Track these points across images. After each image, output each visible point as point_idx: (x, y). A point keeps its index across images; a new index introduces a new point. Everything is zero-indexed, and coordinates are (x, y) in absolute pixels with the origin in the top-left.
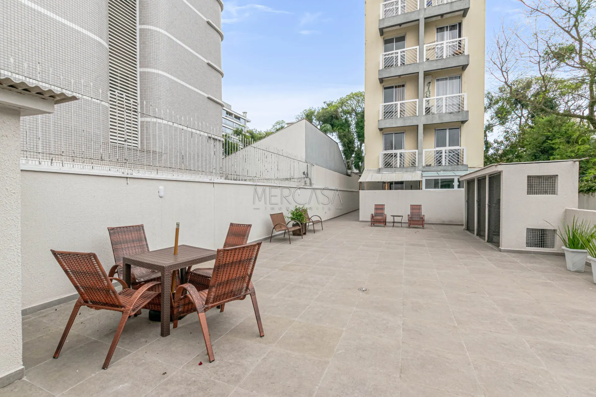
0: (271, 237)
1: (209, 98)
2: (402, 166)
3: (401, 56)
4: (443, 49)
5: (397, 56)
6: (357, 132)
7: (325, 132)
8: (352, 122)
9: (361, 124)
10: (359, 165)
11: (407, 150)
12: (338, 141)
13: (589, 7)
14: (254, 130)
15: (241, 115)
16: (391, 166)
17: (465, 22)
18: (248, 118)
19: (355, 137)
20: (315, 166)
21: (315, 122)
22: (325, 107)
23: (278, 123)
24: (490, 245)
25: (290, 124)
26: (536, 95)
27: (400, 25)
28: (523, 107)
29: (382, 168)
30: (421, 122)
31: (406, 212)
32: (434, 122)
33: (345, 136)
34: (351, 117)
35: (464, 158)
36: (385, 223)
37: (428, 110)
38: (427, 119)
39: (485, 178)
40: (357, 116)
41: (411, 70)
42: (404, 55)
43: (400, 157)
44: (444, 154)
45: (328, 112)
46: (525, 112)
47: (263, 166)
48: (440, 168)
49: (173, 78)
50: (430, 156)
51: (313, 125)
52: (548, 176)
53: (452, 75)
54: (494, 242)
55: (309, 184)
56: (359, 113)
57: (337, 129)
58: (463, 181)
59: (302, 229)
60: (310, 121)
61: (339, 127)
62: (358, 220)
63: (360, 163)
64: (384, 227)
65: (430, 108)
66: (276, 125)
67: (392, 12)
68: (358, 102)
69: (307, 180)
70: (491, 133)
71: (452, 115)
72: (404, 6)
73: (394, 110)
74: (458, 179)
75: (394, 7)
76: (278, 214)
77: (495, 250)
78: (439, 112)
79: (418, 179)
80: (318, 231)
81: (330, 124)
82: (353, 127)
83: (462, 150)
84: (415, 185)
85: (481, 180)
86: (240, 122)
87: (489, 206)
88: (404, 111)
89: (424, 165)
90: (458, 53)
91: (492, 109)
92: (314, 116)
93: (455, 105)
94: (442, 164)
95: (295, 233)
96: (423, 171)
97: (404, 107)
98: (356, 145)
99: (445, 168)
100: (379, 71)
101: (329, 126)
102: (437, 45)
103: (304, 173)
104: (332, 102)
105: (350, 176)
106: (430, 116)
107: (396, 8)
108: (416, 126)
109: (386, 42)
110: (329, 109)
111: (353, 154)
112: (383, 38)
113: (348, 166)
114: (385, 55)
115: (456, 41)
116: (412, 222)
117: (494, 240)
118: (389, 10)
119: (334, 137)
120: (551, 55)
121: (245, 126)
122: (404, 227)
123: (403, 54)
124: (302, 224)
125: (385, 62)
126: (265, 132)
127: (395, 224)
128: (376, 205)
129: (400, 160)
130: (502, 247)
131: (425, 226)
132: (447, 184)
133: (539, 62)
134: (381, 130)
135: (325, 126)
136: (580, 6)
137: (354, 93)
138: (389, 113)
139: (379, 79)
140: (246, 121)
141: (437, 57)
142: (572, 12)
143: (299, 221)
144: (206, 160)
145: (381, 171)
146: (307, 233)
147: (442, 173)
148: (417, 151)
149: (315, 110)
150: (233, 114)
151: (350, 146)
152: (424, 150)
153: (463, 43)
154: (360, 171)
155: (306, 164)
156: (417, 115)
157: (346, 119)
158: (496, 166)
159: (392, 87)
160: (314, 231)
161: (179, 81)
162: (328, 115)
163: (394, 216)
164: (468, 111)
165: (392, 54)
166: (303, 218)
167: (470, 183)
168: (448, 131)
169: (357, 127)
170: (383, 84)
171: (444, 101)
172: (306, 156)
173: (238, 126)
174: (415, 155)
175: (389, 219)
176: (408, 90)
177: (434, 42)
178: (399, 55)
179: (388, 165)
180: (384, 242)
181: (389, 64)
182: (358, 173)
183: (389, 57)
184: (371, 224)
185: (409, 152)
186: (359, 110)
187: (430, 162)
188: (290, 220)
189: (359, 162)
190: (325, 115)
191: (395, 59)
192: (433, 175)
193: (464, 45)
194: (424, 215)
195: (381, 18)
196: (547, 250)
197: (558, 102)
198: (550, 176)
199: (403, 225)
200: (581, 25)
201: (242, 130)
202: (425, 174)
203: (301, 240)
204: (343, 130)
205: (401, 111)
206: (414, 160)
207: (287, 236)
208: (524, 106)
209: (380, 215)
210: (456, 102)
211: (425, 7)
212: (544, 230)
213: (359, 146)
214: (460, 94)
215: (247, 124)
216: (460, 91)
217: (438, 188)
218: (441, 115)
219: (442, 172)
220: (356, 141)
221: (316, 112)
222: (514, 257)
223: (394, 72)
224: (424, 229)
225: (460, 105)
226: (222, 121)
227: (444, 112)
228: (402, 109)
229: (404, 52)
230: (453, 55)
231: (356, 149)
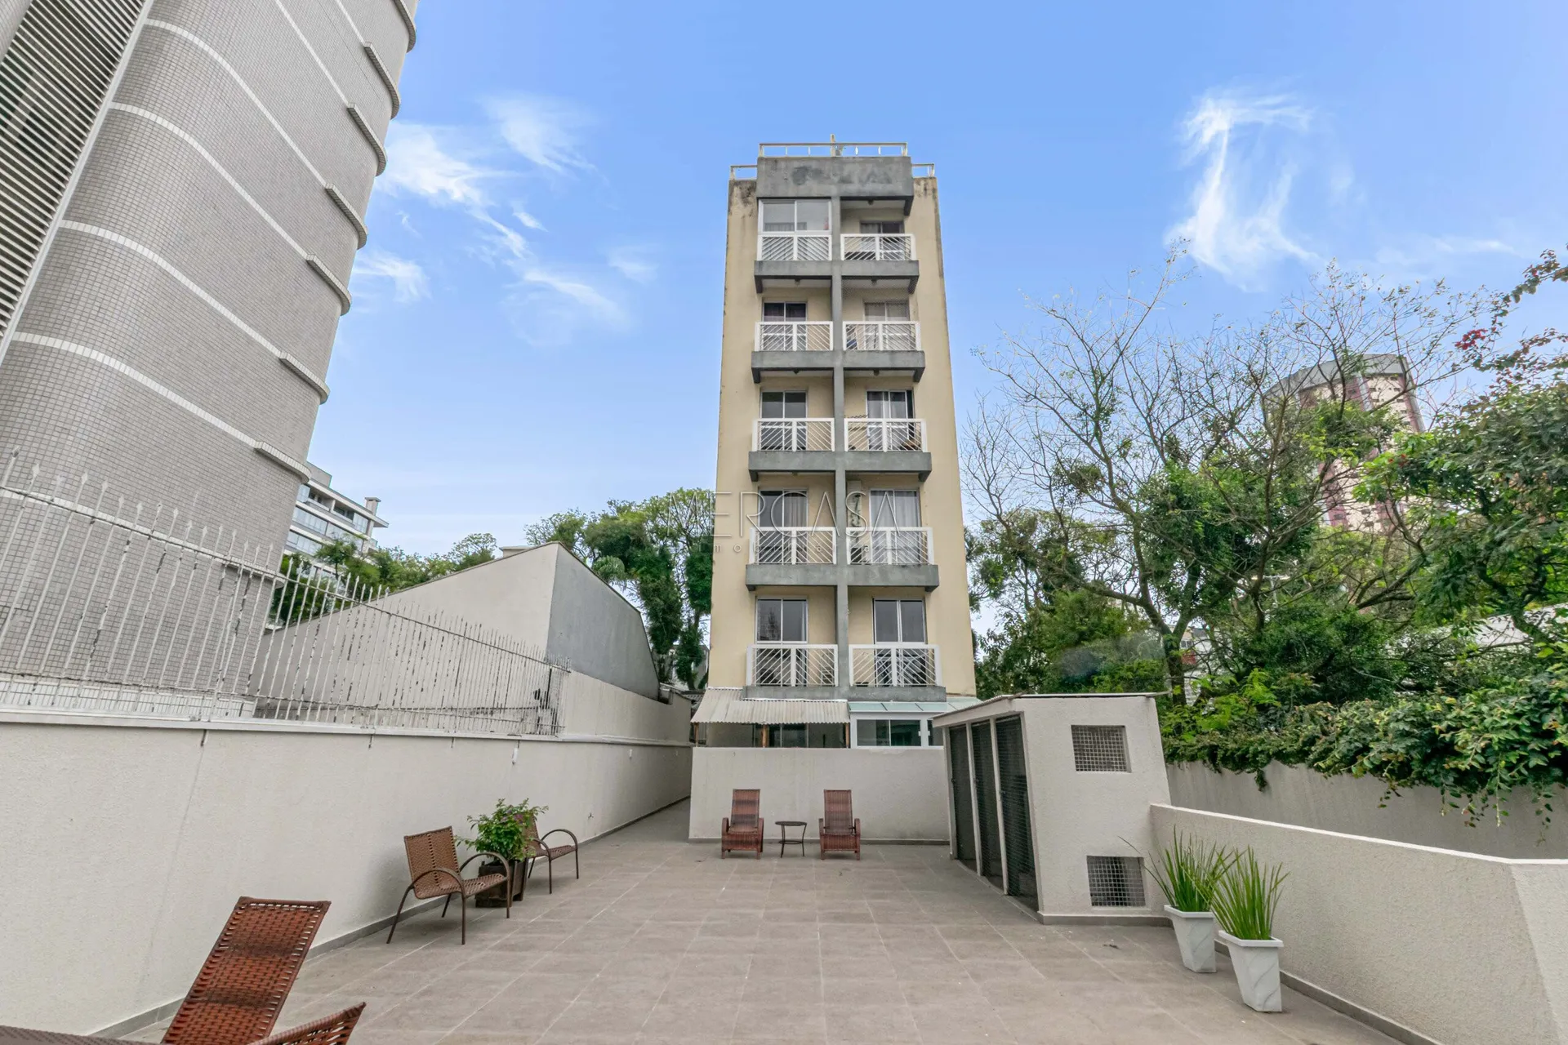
0: (394, 922)
1: (260, 453)
2: (802, 685)
3: (798, 431)
4: (880, 433)
5: (790, 431)
6: (687, 584)
7: (606, 577)
8: (677, 559)
9: (701, 567)
10: (690, 669)
11: (814, 645)
12: (637, 603)
13: (1112, 410)
14: (394, 552)
15: (360, 506)
16: (775, 681)
17: (919, 391)
18: (381, 514)
19: (682, 597)
20: (574, 673)
21: (581, 547)
22: (610, 515)
23: (474, 540)
24: (1014, 903)
25: (510, 552)
26: (1046, 545)
27: (796, 370)
28: (1026, 566)
29: (752, 687)
30: (844, 579)
31: (812, 810)
32: (872, 583)
33: (656, 591)
34: (675, 545)
35: (936, 671)
36: (759, 847)
37: (857, 554)
38: (855, 574)
39: (989, 725)
40: (691, 545)
41: (819, 464)
42: (804, 430)
43: (798, 660)
44: (894, 659)
45: (618, 527)
46: (1033, 577)
47: (411, 670)
48: (887, 692)
49: (140, 378)
50: (865, 662)
51: (574, 555)
52: (1108, 727)
53: (901, 488)
54: (1022, 895)
55: (548, 728)
56: (696, 539)
57: (639, 572)
58: (939, 729)
59: (512, 881)
60: (568, 545)
61: (643, 569)
62: (683, 836)
63: (693, 665)
64: (758, 858)
65: (860, 551)
66: (467, 546)
67: (780, 342)
68: (695, 512)
69: (546, 716)
70: (977, 614)
71: (906, 571)
72: (804, 338)
73: (783, 546)
74: (930, 723)
75: (784, 334)
76: (435, 832)
77: (1029, 919)
78: (880, 561)
79: (841, 718)
80: (565, 881)
81: (620, 558)
82: (680, 572)
83: (930, 651)
84: (831, 736)
85: (980, 729)
86: (352, 525)
87: (1004, 796)
88: (805, 549)
89: (852, 683)
90: (910, 444)
91: (974, 563)
92: (580, 532)
93: (910, 550)
94: (891, 682)
95: (485, 900)
96: (850, 699)
97: (805, 541)
98: (685, 617)
99: (900, 693)
100: (751, 453)
101: (617, 563)
102: (869, 423)
103: (537, 694)
104: (630, 505)
105: (666, 701)
106: (861, 568)
107: (787, 337)
108: (833, 589)
109: (767, 397)
110: (622, 520)
111: (676, 639)
112: (761, 389)
113: (662, 671)
114: (765, 424)
115: (905, 423)
116: (829, 841)
117: (1022, 888)
118: (773, 337)
119: (629, 591)
120: (1066, 478)
121: (365, 536)
122: (810, 857)
123: (802, 427)
124: (511, 863)
125: (763, 437)
126: (429, 560)
127: (788, 848)
128: (736, 791)
129: (798, 668)
130: (1043, 910)
131: (863, 849)
132: (905, 733)
133: (1050, 487)
134: (752, 588)
135: (607, 562)
136: (1098, 405)
137: (685, 490)
138: (770, 550)
139: (750, 471)
140: (372, 524)
141: (870, 447)
142: (1089, 412)
143: (506, 854)
144: (198, 640)
145: (750, 693)
146: (526, 896)
147: (893, 706)
148: (835, 647)
149: (583, 519)
150: (333, 499)
151: (670, 617)
152: (851, 647)
153: (917, 428)
154: (691, 686)
155: (547, 668)
156: (835, 562)
157: (662, 550)
158: (1010, 699)
159: (779, 493)
160: (550, 885)
161: (162, 390)
162: (616, 535)
163: (783, 824)
164: (936, 567)
165: (779, 423)
166: (519, 841)
167: (956, 733)
168: (899, 605)
169: (688, 573)
170: (758, 484)
171: (889, 538)
172: (548, 647)
173: (340, 534)
174: (832, 657)
175: (771, 832)
176: (813, 507)
177: (864, 416)
178: (794, 428)
179: (767, 679)
180: (761, 913)
181: (771, 442)
182: (686, 693)
183: (772, 429)
184: (723, 850)
185: (817, 650)
186: (696, 531)
187: (866, 676)
188: (473, 851)
189: (690, 662)
190: (609, 533)
191: (786, 435)
192: (873, 709)
193: (920, 434)
194: (857, 820)
195: (757, 349)
196: (1132, 913)
197: (1082, 563)
198: (1112, 727)
199: (809, 849)
200: (1105, 435)
201: (354, 547)
202: (857, 707)
203: (505, 923)
204: (655, 576)
205: (798, 548)
206: (829, 668)
207: (454, 912)
208: (1029, 565)
209: (747, 823)
210: (911, 543)
211: (845, 348)
212: (1119, 858)
213: (693, 621)
214: (919, 529)
215: (375, 533)
216: (919, 523)
217: (887, 744)
218: (883, 569)
219: (892, 702)
220: (684, 606)
221: (586, 523)
222: (1074, 938)
223: (782, 462)
224: (858, 859)
225: (921, 551)
226: (290, 514)
227: (890, 563)
228: (801, 545)
229: (804, 424)
230: (901, 448)
231: (684, 627)
